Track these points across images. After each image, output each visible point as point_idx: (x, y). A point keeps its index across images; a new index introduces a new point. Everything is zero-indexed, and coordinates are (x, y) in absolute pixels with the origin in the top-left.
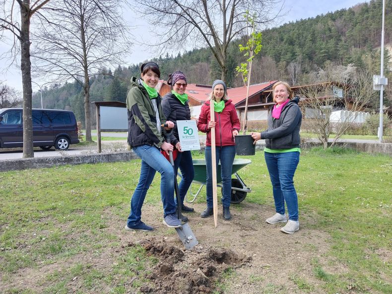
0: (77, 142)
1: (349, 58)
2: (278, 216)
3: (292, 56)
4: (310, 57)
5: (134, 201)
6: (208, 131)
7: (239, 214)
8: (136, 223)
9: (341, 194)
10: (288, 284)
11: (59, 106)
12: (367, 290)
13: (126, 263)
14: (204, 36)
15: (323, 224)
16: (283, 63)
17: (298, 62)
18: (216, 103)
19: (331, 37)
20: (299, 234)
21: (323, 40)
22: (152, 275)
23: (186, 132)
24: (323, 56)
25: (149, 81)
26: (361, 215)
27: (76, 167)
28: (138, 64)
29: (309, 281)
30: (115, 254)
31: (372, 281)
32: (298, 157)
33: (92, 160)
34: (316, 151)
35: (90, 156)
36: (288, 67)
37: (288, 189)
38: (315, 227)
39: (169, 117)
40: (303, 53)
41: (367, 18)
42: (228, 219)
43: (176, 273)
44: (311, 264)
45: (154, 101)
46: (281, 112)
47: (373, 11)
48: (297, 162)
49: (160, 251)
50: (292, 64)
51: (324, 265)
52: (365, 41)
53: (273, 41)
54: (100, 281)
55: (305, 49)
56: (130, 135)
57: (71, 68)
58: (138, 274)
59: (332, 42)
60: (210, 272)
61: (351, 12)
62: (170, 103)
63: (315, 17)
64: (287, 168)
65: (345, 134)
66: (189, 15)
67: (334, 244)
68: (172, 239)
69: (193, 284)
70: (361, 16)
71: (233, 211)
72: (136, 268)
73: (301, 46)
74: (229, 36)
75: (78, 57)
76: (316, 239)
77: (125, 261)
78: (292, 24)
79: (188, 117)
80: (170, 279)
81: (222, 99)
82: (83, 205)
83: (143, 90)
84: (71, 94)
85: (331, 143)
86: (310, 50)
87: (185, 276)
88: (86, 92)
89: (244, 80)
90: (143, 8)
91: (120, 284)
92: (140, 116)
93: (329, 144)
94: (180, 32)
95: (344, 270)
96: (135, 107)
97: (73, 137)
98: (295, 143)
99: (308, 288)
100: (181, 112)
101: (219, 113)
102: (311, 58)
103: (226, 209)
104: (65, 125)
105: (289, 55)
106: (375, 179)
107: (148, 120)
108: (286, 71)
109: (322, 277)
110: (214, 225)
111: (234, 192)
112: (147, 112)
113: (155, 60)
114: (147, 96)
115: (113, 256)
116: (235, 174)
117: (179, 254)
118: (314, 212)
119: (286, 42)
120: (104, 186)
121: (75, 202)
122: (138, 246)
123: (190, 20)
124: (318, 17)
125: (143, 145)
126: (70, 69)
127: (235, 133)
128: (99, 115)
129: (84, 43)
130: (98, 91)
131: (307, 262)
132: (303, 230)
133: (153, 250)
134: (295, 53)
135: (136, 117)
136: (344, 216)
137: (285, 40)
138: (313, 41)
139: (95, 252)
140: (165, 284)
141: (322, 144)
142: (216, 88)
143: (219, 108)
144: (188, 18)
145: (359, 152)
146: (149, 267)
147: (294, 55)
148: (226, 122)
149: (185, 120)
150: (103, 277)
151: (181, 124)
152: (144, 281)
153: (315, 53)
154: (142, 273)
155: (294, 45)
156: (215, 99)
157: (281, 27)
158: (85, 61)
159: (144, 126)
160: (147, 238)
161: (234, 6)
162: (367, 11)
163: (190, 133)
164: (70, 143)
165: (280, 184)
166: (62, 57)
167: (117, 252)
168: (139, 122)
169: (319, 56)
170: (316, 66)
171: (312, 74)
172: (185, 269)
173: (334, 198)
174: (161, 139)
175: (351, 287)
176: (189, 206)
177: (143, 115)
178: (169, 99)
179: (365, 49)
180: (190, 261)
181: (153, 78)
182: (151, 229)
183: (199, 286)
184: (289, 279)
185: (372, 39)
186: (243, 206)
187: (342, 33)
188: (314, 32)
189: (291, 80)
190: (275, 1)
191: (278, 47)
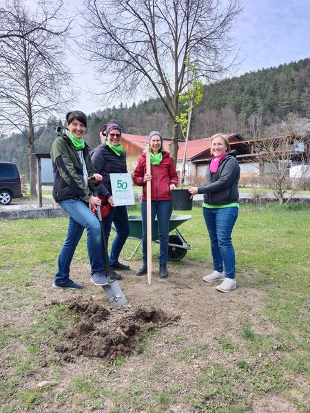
0: (20, 196)
2: (216, 273)
3: (253, 108)
4: (272, 108)
5: (61, 258)
6: (144, 185)
7: (177, 272)
8: (64, 280)
9: (288, 251)
10: (212, 344)
11: (5, 158)
12: (293, 349)
13: (46, 322)
14: (154, 85)
15: (262, 283)
16: (243, 115)
17: (259, 114)
18: (153, 155)
19: (294, 88)
20: (235, 293)
21: (286, 91)
22: (69, 334)
23: (119, 185)
24: (285, 108)
25: (74, 131)
26: (305, 274)
27: (12, 222)
28: (90, 114)
29: (235, 340)
30: (37, 312)
31: (300, 340)
32: (237, 212)
33: (31, 215)
34: (271, 207)
35: (28, 211)
36: (248, 119)
37: (225, 245)
38: (253, 286)
39: (102, 170)
40: (265, 105)
42: (164, 277)
43: (95, 332)
44: (241, 324)
45: (80, 153)
46: (219, 166)
48: (235, 218)
49: (84, 310)
50: (252, 116)
51: (254, 325)
53: (233, 91)
54: (15, 340)
55: (267, 101)
56: (55, 188)
57: (15, 118)
58: (56, 333)
59: (295, 93)
60: (132, 331)
62: (104, 155)
63: (277, 67)
64: (225, 224)
65: (305, 190)
66: (137, 62)
67: (269, 303)
68: (101, 297)
69: (111, 343)
71: (171, 268)
72: (55, 327)
73: (263, 97)
74: (181, 85)
75: (22, 105)
76: (251, 297)
77: (46, 320)
78: (253, 74)
79: (123, 170)
80: (88, 338)
81: (159, 151)
82: (12, 261)
83: (67, 141)
84: (18, 146)
85: (287, 199)
86: (272, 101)
87: (104, 335)
88: (31, 144)
89: (183, 132)
90: (88, 55)
91: (35, 343)
92: (64, 168)
93: (285, 200)
94: (128, 81)
95: (274, 330)
96: (59, 159)
97: (15, 191)
98: (234, 198)
99: (232, 348)
100: (115, 164)
101: (156, 165)
102: (272, 110)
103: (163, 266)
104: (9, 178)
105: (250, 106)
107: (72, 173)
108: (246, 123)
109: (248, 337)
110: (148, 283)
111: (174, 249)
112: (72, 164)
113: (109, 110)
114: (72, 146)
115: (33, 314)
116: (175, 230)
117: (103, 313)
118: (256, 271)
119: (247, 92)
120: (38, 242)
121: (4, 259)
122: (62, 304)
123: (139, 68)
124: (281, 66)
125: (68, 199)
126: (13, 118)
127: (173, 187)
128: (40, 168)
129: (29, 91)
130: (47, 142)
131: (237, 321)
132: (240, 288)
133: (77, 308)
134: (255, 104)
135: (61, 170)
136: (287, 274)
137: (246, 90)
138: (275, 91)
139: (15, 311)
140: (82, 343)
141: (277, 200)
142: (152, 139)
143: (156, 160)
144: (137, 65)
146: (69, 326)
147: (255, 106)
148: (162, 176)
149: (119, 173)
150: (19, 335)
151: (114, 178)
152: (61, 340)
153: (277, 104)
154: (61, 332)
155: (255, 96)
156: (152, 151)
157: (242, 76)
158: (30, 110)
159: (68, 179)
160: (74, 296)
161: (186, 53)
163: (124, 186)
164: (12, 197)
165: (217, 240)
166: (5, 106)
167: (38, 310)
168: (63, 175)
169: (282, 107)
170: (278, 118)
171: (274, 127)
172: (107, 328)
173: (280, 256)
174: (87, 193)
175: (276, 347)
176: (125, 264)
177: (68, 167)
178: (102, 151)
180: (114, 320)
181: (78, 128)
182: (80, 288)
183: (117, 345)
184: (215, 338)
186: (183, 264)
187: (305, 83)
188: (276, 82)
189: (252, 133)
190: (229, 49)
191: (238, 98)
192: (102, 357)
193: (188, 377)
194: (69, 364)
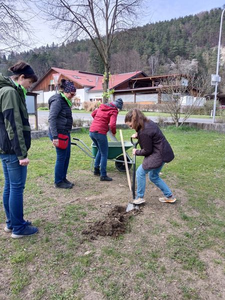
1: (193, 55)
3: (152, 51)
4: (165, 52)
9: (190, 162)
10: (167, 224)
12: (210, 225)
16: (145, 56)
17: (156, 56)
19: (181, 37)
21: (175, 40)
24: (175, 52)
26: (204, 177)
28: (29, 50)
29: (179, 221)
31: (213, 219)
34: (170, 128)
36: (149, 60)
38: (177, 187)
40: (161, 49)
41: (207, 24)
44: (178, 211)
47: (212, 18)
50: (152, 57)
51: (185, 211)
52: (205, 42)
53: (138, 38)
55: (162, 46)
59: (182, 41)
61: (196, 18)
63: (170, 20)
66: (80, 22)
67: (189, 198)
69: (114, 227)
70: (203, 22)
73: (159, 43)
77: (66, 215)
78: (152, 25)
85: (181, 123)
86: (166, 46)
93: (179, 124)
95: (197, 214)
99: (178, 226)
102: (166, 53)
105: (150, 49)
106: (210, 151)
108: (147, 62)
109: (185, 219)
113: (43, 48)
118: (175, 176)
119: (148, 39)
123: (82, 26)
124: (172, 20)
134: (154, 48)
136: (194, 178)
137: (147, 37)
138: (168, 39)
141: (175, 124)
145: (199, 130)
147: (153, 50)
153: (169, 49)
155: (153, 42)
157: (144, 26)
162: (208, 18)
169: (172, 51)
170: (169, 59)
171: (166, 66)
173: (186, 165)
179: (205, 48)
183: (117, 228)
184: (167, 220)
185: (210, 41)
187: (189, 34)
188: (169, 32)
189: (151, 70)
190: (146, 15)
191: (142, 43)
192: (111, 236)
193: (162, 243)
194: (95, 241)
